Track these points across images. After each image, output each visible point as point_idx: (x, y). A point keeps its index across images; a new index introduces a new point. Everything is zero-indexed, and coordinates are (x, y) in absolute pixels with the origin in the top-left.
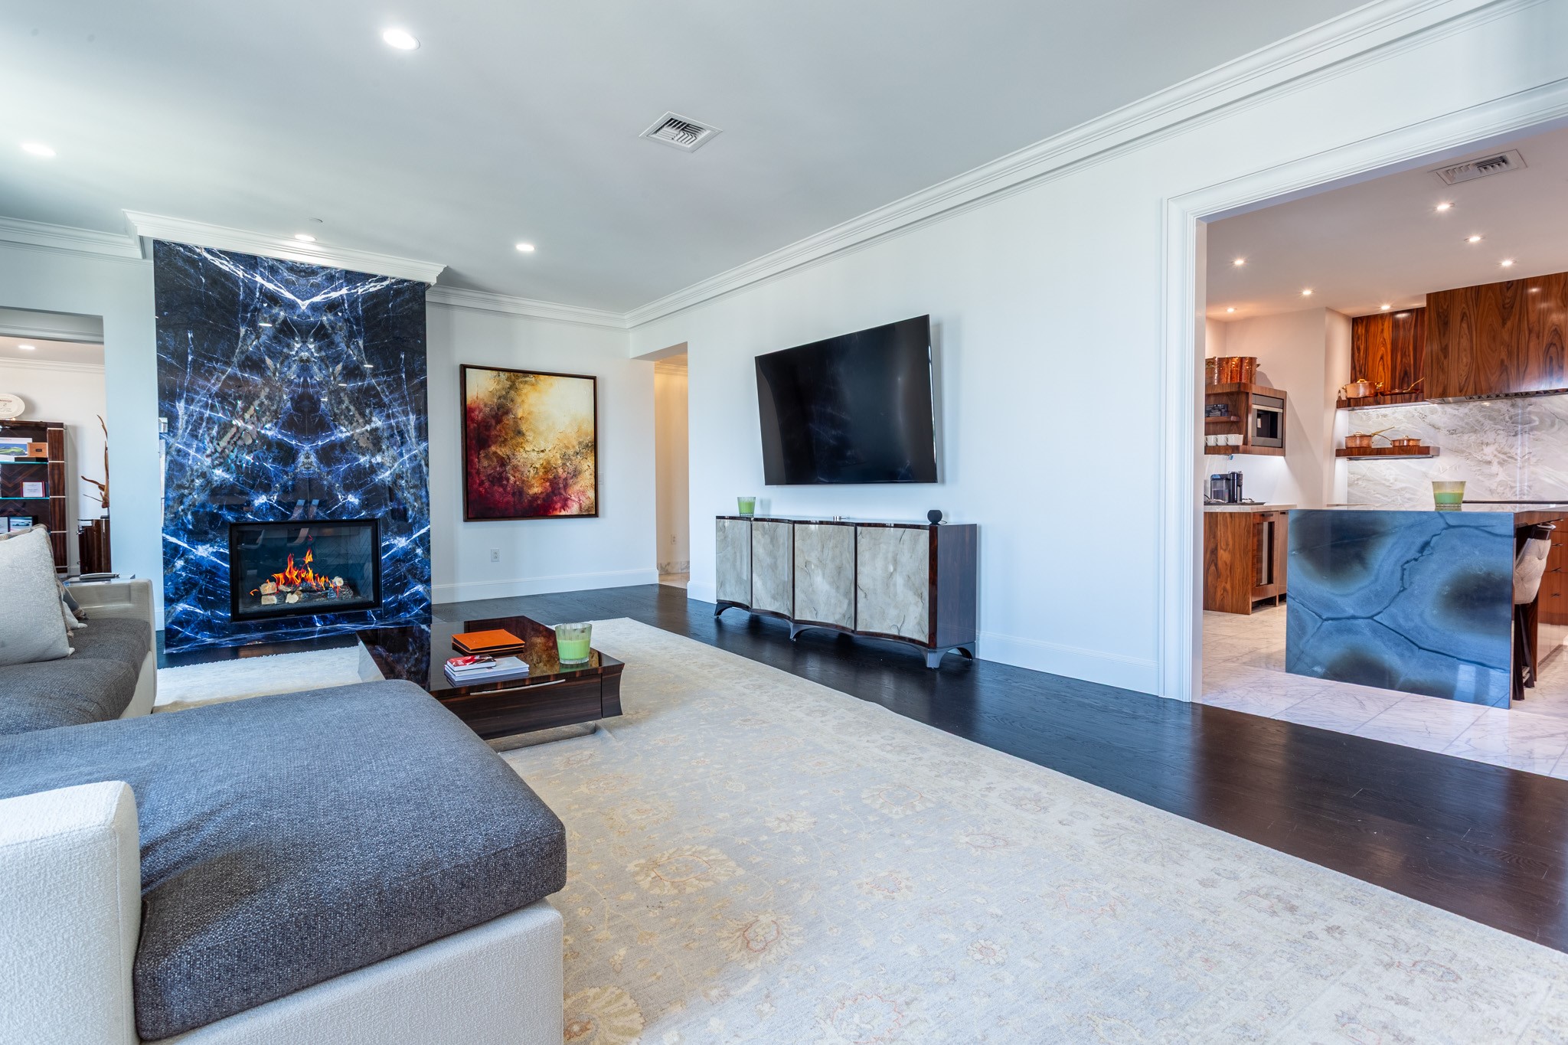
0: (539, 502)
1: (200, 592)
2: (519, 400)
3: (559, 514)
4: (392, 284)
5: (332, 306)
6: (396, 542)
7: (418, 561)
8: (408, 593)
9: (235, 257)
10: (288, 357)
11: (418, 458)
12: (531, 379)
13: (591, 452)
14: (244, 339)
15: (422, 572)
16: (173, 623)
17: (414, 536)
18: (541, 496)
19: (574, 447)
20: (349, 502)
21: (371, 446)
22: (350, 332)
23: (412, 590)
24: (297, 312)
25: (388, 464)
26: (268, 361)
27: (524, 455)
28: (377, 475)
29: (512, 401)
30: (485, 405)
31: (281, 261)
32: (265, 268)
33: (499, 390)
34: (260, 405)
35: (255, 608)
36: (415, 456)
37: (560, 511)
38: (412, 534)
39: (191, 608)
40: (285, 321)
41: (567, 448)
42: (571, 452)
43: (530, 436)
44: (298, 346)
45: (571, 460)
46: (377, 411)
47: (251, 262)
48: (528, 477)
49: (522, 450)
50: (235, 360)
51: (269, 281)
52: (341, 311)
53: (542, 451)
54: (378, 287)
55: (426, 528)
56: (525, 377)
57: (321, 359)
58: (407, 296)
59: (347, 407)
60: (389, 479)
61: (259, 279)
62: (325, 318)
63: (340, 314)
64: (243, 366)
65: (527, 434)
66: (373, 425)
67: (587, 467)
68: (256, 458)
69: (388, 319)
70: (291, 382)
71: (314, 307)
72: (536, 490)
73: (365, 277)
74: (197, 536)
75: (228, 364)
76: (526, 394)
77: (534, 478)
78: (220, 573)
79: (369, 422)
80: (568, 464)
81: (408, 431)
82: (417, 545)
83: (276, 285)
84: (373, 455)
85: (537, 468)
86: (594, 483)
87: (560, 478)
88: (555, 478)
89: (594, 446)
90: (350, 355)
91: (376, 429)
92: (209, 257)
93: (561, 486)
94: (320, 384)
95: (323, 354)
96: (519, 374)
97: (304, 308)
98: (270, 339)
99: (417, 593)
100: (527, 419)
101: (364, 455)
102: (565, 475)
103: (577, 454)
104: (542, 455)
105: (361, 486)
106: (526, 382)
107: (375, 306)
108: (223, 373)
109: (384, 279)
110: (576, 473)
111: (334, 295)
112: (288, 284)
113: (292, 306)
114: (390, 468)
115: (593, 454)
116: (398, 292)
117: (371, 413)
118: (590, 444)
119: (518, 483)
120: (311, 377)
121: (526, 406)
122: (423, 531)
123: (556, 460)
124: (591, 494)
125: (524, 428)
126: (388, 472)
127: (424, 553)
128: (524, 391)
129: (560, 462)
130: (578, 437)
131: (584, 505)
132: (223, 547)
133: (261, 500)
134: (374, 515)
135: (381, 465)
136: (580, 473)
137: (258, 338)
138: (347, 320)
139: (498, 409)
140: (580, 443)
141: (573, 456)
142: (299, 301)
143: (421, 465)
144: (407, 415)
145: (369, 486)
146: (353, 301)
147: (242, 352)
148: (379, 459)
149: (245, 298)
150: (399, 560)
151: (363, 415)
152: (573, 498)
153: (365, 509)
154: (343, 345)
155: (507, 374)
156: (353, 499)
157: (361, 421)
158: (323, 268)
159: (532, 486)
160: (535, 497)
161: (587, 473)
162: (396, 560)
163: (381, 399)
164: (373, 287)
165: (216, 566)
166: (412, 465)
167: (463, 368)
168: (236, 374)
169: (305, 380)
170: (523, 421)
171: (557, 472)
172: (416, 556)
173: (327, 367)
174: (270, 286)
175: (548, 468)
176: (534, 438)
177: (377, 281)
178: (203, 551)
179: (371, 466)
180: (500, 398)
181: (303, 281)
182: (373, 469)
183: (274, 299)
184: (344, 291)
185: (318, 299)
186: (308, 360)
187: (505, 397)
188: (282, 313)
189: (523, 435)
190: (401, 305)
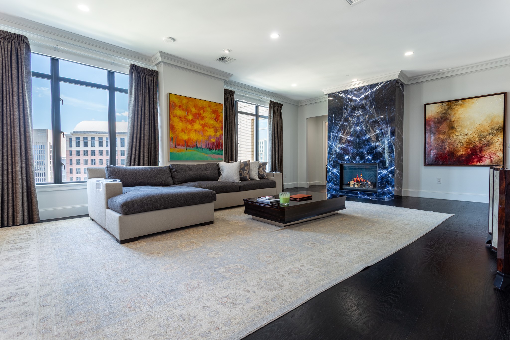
0: (463, 159)
1: (334, 181)
2: (453, 113)
3: (475, 164)
4: (384, 84)
5: (366, 97)
6: (382, 171)
7: (390, 179)
8: (386, 189)
9: (343, 92)
10: (354, 116)
11: (391, 143)
12: (461, 102)
13: (501, 132)
14: (344, 113)
15: (391, 183)
16: (329, 188)
17: (389, 170)
18: (465, 156)
19: (487, 131)
20: (369, 158)
21: (376, 140)
22: (370, 104)
23: (388, 189)
24: (357, 102)
25: (381, 145)
26: (350, 118)
27: (455, 137)
28: (377, 149)
29: (449, 114)
30: (435, 118)
31: (353, 89)
32: (349, 92)
33: (442, 111)
34: (347, 131)
35: (349, 188)
36: (390, 142)
37: (477, 163)
38: (388, 169)
39: (332, 185)
40: (354, 106)
41: (483, 132)
42: (486, 133)
43: (459, 129)
44: (356, 112)
45: (485, 137)
46: (378, 128)
47: (346, 92)
48: (457, 147)
49: (454, 135)
50: (342, 120)
51: (350, 95)
52: (368, 98)
53: (466, 135)
54: (380, 87)
55: (393, 167)
56: (457, 102)
57: (362, 115)
58: (389, 86)
59: (369, 128)
60: (381, 150)
61: (348, 96)
62: (364, 102)
63: (368, 99)
64: (344, 121)
65: (457, 128)
66: (376, 133)
67: (497, 141)
68: (346, 146)
69: (382, 96)
70: (355, 123)
71: (361, 100)
72: (462, 152)
73: (375, 85)
74: (334, 167)
75: (341, 121)
76: (457, 110)
77: (460, 147)
78: (338, 177)
79: (375, 132)
80: (483, 140)
81: (388, 133)
82: (390, 173)
83: (352, 96)
84: (376, 143)
85: (463, 143)
86: (502, 148)
87: (477, 147)
88: (474, 147)
89: (504, 129)
90: (370, 111)
91: (377, 134)
92: (338, 94)
93: (478, 150)
94: (362, 122)
95: (363, 113)
96: (453, 102)
97: (358, 100)
98: (350, 112)
99: (389, 190)
100: (457, 121)
101: (373, 143)
102: (481, 145)
103: (490, 134)
104: (466, 136)
105: (372, 153)
106: (457, 105)
107: (379, 93)
108: (340, 124)
109: (382, 83)
110: (489, 144)
111: (367, 94)
112: (355, 95)
113: (356, 100)
114: (381, 146)
115: (502, 133)
116: (386, 86)
117: (376, 129)
118: (500, 128)
119: (451, 150)
120: (360, 121)
121: (457, 116)
122: (392, 168)
123: (475, 138)
124: (500, 154)
125: (455, 125)
126: (381, 148)
127: (392, 176)
128: (456, 109)
129: (477, 139)
130: (491, 125)
131: (494, 160)
132: (338, 170)
133: (346, 157)
134: (376, 162)
135: (378, 146)
136: (491, 144)
137: (347, 112)
138: (370, 101)
139: (441, 119)
140: (492, 129)
141: (487, 135)
142: (357, 99)
143: (392, 145)
144: (387, 127)
145: (375, 153)
146: (372, 94)
147: (344, 117)
148: (378, 144)
149: (345, 102)
150: (383, 178)
151: (373, 130)
152: (486, 156)
153: (373, 160)
154: (368, 109)
155: (446, 103)
156: (370, 157)
157: (373, 132)
158: (364, 87)
159: (460, 151)
160: (461, 156)
161: (497, 144)
162: (382, 178)
163: (379, 124)
164: (378, 87)
165: (337, 175)
166: (389, 145)
167: (425, 105)
168: (342, 123)
169: (358, 122)
170: (455, 123)
171: (475, 144)
172: (389, 177)
173: (364, 117)
174: (351, 97)
175: (469, 142)
176: (461, 129)
177: (379, 85)
178: (335, 170)
179: (376, 146)
180: (442, 114)
181: (358, 92)
182: (376, 147)
183: (351, 100)
184: (369, 91)
185: (362, 97)
186: (359, 116)
187: (445, 113)
188: (353, 104)
189: (455, 128)
190: (387, 90)
